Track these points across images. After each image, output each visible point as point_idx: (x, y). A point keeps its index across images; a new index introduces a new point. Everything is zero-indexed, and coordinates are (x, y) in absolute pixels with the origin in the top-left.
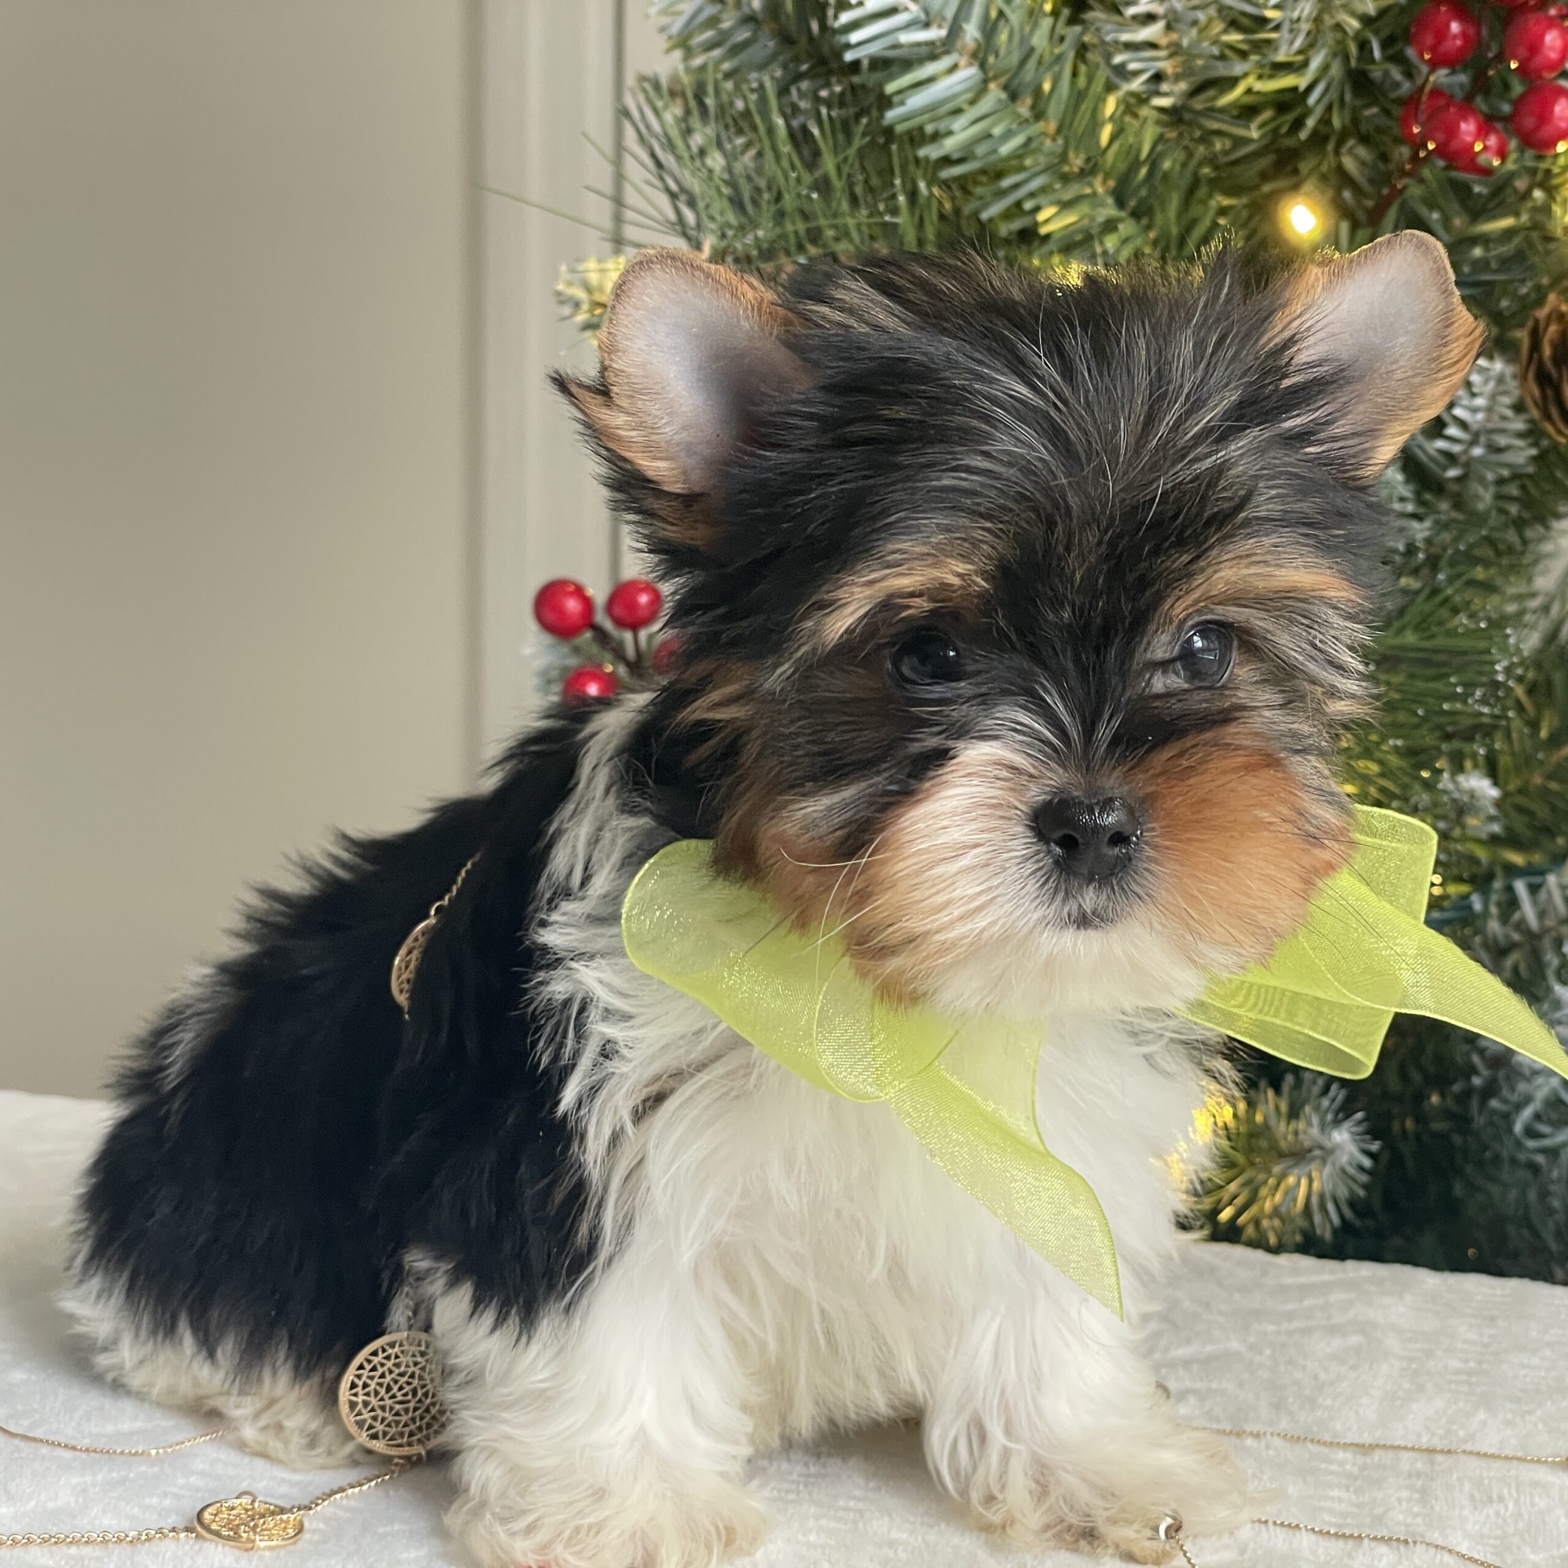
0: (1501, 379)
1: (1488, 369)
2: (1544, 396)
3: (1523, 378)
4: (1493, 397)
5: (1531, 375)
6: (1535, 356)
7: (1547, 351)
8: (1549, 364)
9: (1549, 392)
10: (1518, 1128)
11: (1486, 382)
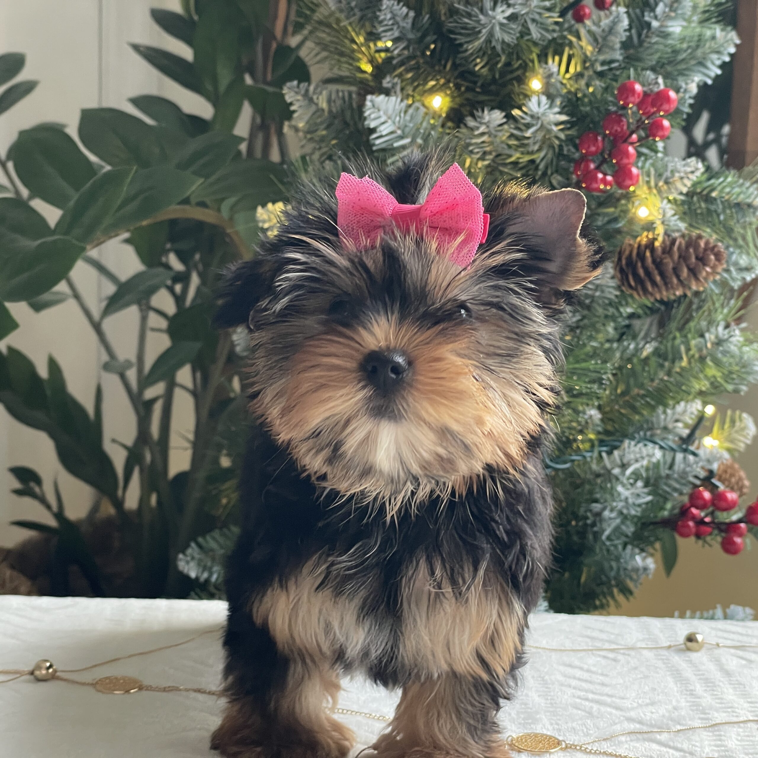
2: (622, 277)
3: (615, 269)
5: (618, 269)
6: (620, 263)
7: (624, 262)
8: (624, 266)
9: (624, 277)
10: (604, 537)
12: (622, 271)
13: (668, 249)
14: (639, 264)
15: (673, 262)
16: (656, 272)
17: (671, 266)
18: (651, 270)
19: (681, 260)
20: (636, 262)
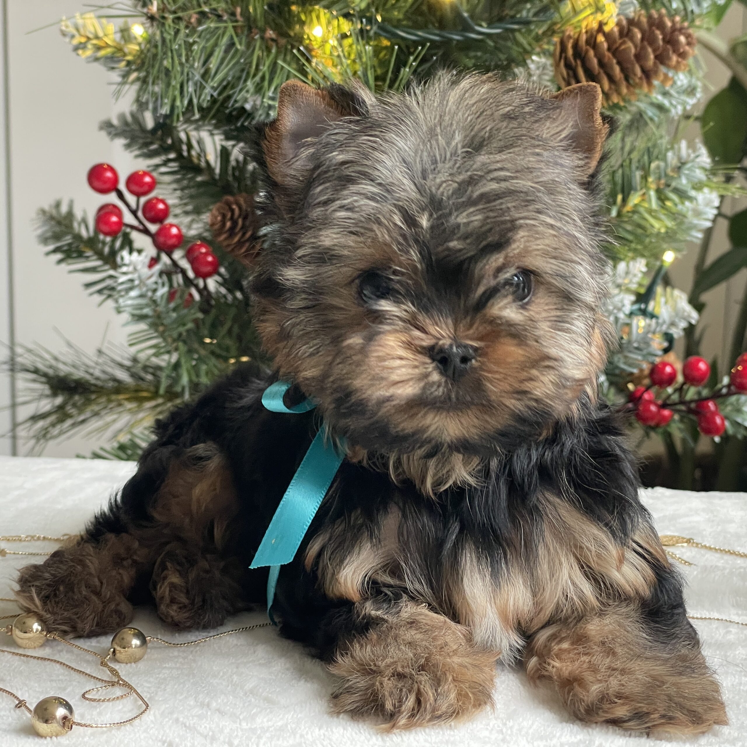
0: (544, 67)
1: (538, 63)
2: (568, 74)
3: (557, 65)
4: (540, 76)
5: (561, 64)
6: (563, 55)
7: (570, 52)
8: (571, 58)
9: (571, 73)
11: (538, 68)
12: (568, 66)
13: (626, 30)
14: (591, 53)
15: (636, 46)
16: (615, 61)
17: (633, 51)
18: (606, 60)
19: (646, 43)
20: (587, 51)
